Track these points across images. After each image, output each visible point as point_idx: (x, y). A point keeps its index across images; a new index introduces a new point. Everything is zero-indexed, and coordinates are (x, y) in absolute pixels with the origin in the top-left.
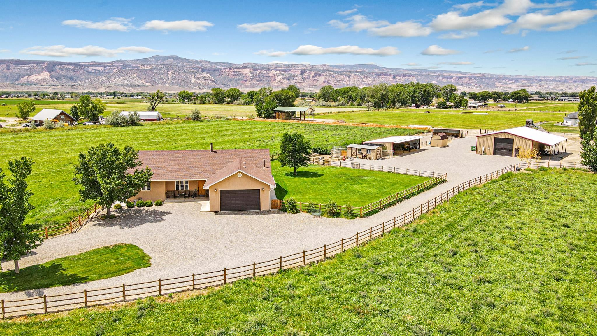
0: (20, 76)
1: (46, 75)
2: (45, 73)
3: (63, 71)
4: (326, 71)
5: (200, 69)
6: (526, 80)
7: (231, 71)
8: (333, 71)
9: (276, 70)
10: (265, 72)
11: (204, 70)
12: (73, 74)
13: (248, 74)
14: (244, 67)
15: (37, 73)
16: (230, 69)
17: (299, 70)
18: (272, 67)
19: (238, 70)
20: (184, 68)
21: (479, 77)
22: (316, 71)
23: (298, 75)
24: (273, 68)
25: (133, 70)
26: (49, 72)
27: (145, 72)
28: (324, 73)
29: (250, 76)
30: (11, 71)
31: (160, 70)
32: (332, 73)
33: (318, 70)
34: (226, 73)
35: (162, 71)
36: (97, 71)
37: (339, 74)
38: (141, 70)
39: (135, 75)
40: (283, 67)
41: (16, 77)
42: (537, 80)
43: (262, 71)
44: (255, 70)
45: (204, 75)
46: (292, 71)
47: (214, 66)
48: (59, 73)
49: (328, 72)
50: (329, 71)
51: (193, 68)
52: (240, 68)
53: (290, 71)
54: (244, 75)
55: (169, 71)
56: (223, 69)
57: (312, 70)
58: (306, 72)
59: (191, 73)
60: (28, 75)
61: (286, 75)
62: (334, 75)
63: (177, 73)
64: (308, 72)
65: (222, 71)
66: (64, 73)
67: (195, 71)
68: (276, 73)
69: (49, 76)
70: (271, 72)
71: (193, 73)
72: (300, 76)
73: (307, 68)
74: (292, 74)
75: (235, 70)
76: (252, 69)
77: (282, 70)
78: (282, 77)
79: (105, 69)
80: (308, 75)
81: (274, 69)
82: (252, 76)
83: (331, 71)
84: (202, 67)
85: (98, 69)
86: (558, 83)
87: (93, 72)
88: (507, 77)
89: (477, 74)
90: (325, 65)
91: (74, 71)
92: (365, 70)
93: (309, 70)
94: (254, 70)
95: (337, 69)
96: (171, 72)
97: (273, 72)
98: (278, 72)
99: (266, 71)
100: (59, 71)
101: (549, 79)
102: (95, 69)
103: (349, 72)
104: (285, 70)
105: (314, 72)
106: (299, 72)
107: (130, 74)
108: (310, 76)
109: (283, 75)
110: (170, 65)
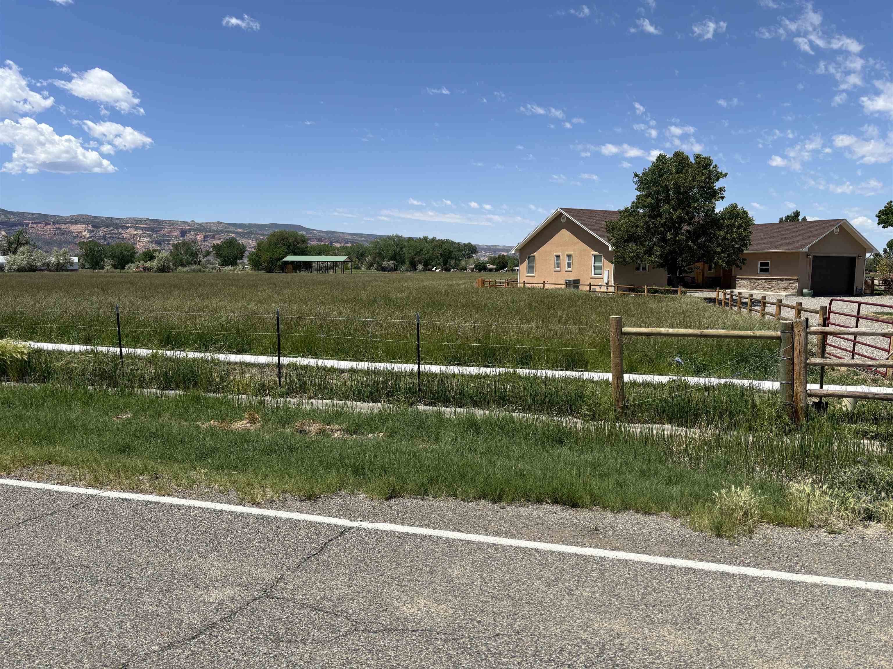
4: (223, 232)
7: (49, 227)
8: (234, 233)
9: (136, 228)
10: (116, 231)
13: (84, 233)
14: (74, 220)
16: (47, 224)
17: (177, 228)
18: (129, 223)
19: (63, 227)
22: (206, 231)
23: (176, 238)
24: (129, 225)
28: (221, 235)
29: (87, 236)
32: (233, 235)
33: (210, 230)
34: (38, 230)
37: (245, 238)
40: (149, 225)
43: (110, 230)
44: (96, 226)
46: (165, 231)
47: (13, 219)
49: (226, 234)
50: (228, 232)
52: (66, 223)
53: (161, 230)
54: (74, 234)
56: (32, 223)
57: (200, 231)
61: (155, 236)
62: (238, 238)
64: (192, 233)
65: (30, 226)
68: (136, 232)
70: (127, 231)
72: (180, 238)
73: (190, 226)
75: (57, 225)
76: (90, 225)
77: (147, 229)
78: (148, 240)
80: (192, 237)
81: (131, 227)
82: (91, 238)
83: (232, 233)
90: (219, 223)
93: (194, 230)
94: (93, 226)
95: (240, 230)
97: (132, 231)
98: (140, 232)
99: (117, 229)
103: (259, 234)
104: (152, 230)
105: (203, 234)
106: (178, 233)
108: (197, 239)
109: (150, 236)
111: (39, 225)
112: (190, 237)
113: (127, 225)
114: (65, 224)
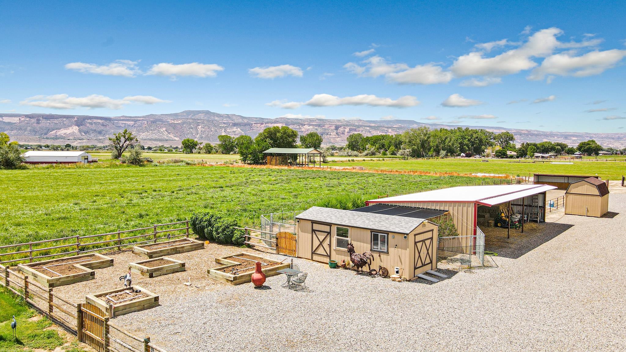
0: (49, 130)
1: (75, 129)
2: (74, 127)
3: (92, 125)
4: (361, 126)
5: (231, 124)
6: (576, 137)
7: (263, 125)
8: (369, 126)
9: (310, 125)
10: (298, 127)
11: (235, 125)
12: (102, 128)
14: (276, 121)
15: (66, 127)
16: (262, 124)
17: (333, 125)
20: (215, 122)
21: (524, 134)
22: (351, 126)
23: (332, 130)
24: (306, 123)
25: (162, 124)
26: (78, 126)
27: (174, 126)
28: (360, 128)
30: (40, 125)
31: (190, 124)
32: (368, 128)
33: (354, 125)
34: (257, 127)
35: (192, 126)
36: (127, 125)
37: (375, 129)
38: (170, 125)
39: (164, 129)
41: (45, 131)
42: (588, 137)
43: (295, 126)
45: (234, 130)
46: (326, 127)
47: (245, 121)
48: (88, 127)
49: (363, 127)
50: (365, 126)
51: (224, 123)
53: (324, 126)
55: (199, 126)
56: (255, 124)
57: (347, 125)
58: (341, 127)
59: (221, 128)
60: (57, 129)
61: (321, 129)
62: (371, 130)
63: (206, 127)
64: (342, 127)
65: (253, 125)
66: (94, 127)
67: (225, 125)
68: (309, 127)
69: (77, 130)
70: (304, 127)
71: (223, 127)
72: (334, 131)
73: (341, 123)
74: (325, 129)
75: (267, 125)
76: (284, 124)
77: (316, 125)
79: (135, 124)
80: (343, 130)
81: (307, 124)
83: (367, 126)
84: (233, 122)
85: (128, 124)
86: (612, 140)
87: (123, 126)
88: (554, 133)
89: (522, 130)
91: (103, 125)
92: (403, 125)
93: (344, 125)
95: (373, 125)
96: (200, 126)
98: (311, 127)
99: (299, 126)
100: (88, 125)
101: (601, 136)
102: (125, 124)
103: (386, 127)
104: (319, 126)
105: (349, 127)
106: (333, 127)
107: (160, 128)
108: (345, 131)
109: (317, 129)
110: (200, 120)
111: (258, 125)
112: (341, 130)
113: (305, 123)
114: (271, 124)
